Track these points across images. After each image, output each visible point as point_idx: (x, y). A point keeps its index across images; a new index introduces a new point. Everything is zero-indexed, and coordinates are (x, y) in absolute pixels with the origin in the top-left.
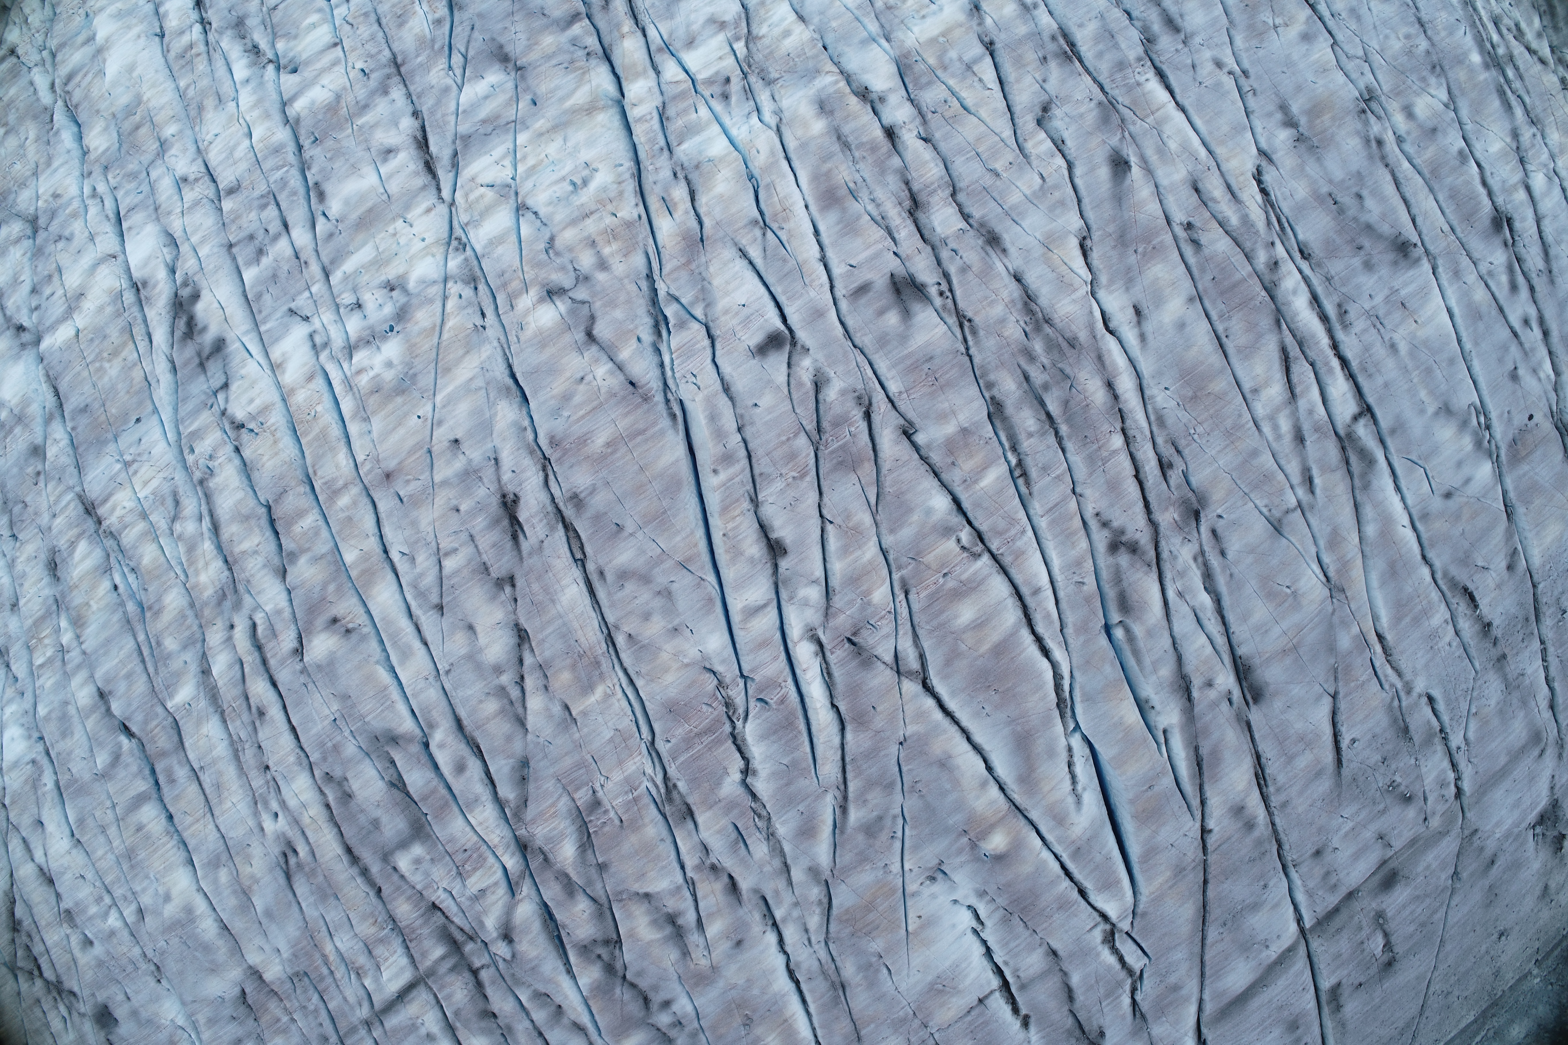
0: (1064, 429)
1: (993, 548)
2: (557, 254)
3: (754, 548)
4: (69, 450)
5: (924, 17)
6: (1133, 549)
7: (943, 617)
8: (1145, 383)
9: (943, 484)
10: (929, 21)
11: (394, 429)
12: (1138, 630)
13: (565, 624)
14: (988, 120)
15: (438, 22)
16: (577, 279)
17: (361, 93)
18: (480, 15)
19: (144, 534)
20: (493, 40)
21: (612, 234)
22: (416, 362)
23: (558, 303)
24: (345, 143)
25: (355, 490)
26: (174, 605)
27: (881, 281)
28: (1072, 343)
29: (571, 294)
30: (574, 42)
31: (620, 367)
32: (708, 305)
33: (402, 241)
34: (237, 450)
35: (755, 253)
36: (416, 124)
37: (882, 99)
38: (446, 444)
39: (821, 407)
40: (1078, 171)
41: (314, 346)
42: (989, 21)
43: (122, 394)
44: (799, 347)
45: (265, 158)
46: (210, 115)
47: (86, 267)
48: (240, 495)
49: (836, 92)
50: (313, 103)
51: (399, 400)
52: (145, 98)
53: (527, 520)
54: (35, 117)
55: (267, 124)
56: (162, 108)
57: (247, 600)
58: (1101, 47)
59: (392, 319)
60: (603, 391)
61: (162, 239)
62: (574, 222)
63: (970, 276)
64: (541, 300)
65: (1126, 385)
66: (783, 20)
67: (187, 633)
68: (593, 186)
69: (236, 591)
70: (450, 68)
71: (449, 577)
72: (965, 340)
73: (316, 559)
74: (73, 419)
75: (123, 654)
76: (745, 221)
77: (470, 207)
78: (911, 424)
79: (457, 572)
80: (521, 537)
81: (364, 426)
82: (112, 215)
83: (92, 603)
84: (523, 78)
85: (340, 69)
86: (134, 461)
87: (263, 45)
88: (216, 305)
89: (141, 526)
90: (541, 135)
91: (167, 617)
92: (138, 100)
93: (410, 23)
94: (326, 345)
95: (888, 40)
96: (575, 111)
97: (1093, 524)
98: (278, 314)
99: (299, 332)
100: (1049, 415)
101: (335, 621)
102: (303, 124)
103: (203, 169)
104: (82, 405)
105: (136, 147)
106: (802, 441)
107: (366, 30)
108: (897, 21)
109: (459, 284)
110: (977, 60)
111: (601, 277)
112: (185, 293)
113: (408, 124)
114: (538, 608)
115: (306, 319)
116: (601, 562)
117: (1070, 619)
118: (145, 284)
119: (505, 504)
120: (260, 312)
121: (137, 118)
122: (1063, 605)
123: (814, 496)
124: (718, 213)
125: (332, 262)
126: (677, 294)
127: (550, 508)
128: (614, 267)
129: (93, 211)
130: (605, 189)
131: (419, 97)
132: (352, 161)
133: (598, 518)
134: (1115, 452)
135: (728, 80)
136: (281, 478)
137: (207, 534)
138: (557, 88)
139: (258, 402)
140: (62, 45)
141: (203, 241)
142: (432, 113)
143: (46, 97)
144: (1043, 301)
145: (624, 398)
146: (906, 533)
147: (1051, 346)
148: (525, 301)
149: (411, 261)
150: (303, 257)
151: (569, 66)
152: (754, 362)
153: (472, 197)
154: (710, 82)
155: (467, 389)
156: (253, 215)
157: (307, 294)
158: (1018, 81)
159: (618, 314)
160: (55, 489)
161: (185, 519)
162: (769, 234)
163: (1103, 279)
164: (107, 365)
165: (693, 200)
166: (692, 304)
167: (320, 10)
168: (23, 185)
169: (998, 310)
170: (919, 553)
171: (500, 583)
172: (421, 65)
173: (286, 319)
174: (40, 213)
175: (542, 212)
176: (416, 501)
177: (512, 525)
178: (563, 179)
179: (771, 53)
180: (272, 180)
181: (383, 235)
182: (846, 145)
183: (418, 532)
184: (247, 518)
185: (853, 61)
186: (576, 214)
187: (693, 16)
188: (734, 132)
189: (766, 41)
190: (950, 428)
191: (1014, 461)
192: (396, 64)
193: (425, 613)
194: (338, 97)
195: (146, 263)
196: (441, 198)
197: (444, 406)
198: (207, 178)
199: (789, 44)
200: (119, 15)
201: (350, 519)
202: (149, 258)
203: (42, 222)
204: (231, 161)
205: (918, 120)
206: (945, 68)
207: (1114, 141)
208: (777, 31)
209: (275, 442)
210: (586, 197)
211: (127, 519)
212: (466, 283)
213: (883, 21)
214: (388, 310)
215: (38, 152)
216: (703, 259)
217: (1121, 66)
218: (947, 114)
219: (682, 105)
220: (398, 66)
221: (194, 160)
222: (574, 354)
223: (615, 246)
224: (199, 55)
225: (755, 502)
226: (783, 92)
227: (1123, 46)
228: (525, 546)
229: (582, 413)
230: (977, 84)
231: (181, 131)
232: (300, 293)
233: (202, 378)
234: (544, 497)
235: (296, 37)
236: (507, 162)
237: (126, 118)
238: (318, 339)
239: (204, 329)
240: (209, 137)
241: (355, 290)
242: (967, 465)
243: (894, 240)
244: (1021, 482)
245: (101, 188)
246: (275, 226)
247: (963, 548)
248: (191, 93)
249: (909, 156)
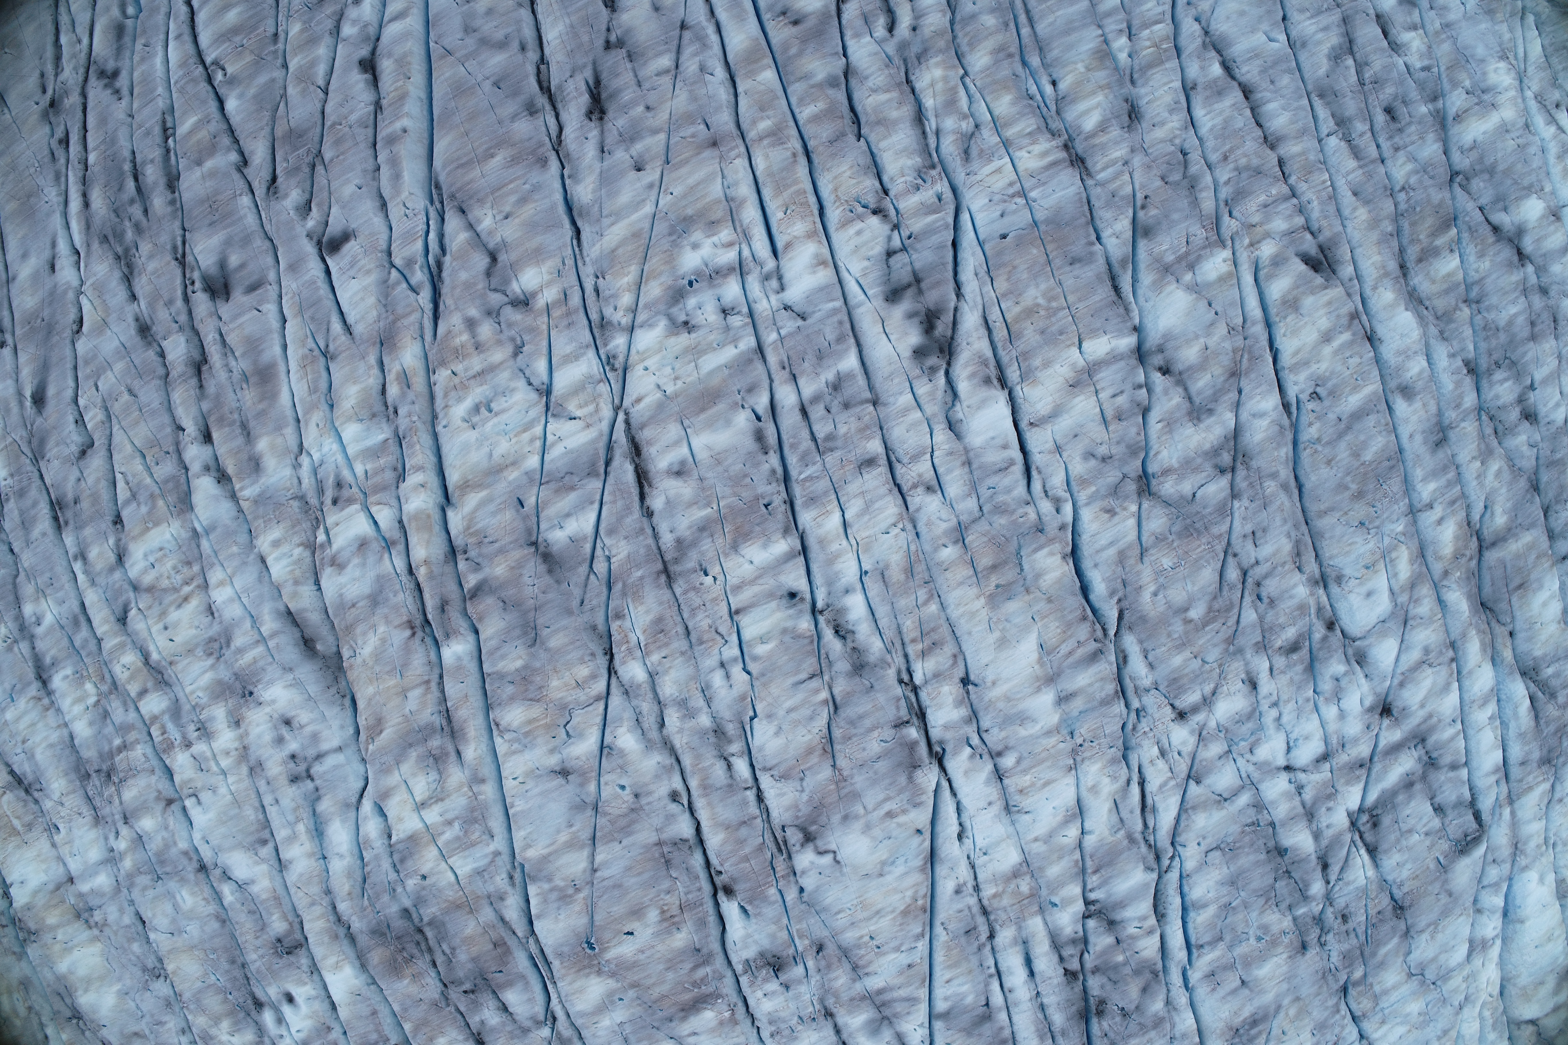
0: (127, 167)
1: (201, 68)
2: (513, 340)
3: (386, 66)
4: (1100, 225)
5: (161, 549)
6: (102, 74)
7: (250, 13)
8: (61, 207)
9: (227, 121)
10: (156, 544)
11: (698, 184)
12: (116, 12)
13: (566, 8)
14: (126, 442)
15: (619, 616)
16: (498, 314)
17: (706, 545)
18: (569, 612)
19: (1008, 124)
20: (558, 582)
21: (459, 354)
22: (667, 246)
23: (518, 290)
24: (728, 491)
25: (751, 135)
26: (979, 54)
27: (238, 296)
28: (105, 239)
29: (506, 299)
30: (478, 567)
31: (471, 226)
32: (385, 281)
33: (668, 370)
34: (886, 192)
35: (337, 326)
36: (648, 501)
37: (207, 468)
38: (648, 167)
39: (308, 188)
40: (70, 393)
41: (780, 278)
42: (111, 541)
43: (1023, 267)
44: (315, 239)
45: (826, 493)
46: (896, 560)
47: (1066, 416)
48: (883, 144)
49: (243, 479)
50: (765, 546)
51: (689, 211)
52: (982, 600)
53: (581, 94)
54: (1143, 619)
55: (821, 532)
56: (961, 584)
57: (891, 48)
58: (33, 512)
59: (688, 293)
60: (489, 205)
61: (963, 428)
62: (492, 369)
63: (166, 297)
64: (534, 294)
65: (75, 204)
66: (277, 559)
67: (968, 29)
68: (468, 403)
69: (905, 61)
70: (609, 559)
71: (669, 50)
72: (184, 243)
73: (806, 77)
74: (1092, 254)
75: (1051, 18)
76: (340, 358)
77: (595, 398)
78: (239, 170)
79: (659, 54)
80: (591, 83)
81: (731, 193)
82: (1034, 473)
83: (1083, 70)
84: (529, 532)
85: (733, 580)
86: (1013, 196)
87: (828, 634)
88: (892, 337)
89: (1010, 133)
90: (513, 464)
91: (990, 44)
92: (994, 600)
93: (649, 618)
94: (767, 278)
95: (194, 530)
96: (480, 486)
97: (125, 91)
98: (817, 316)
99: (795, 293)
100: (136, 179)
101: (796, 23)
102: (780, 526)
103: (909, 499)
104: (1077, 265)
105: (998, 543)
106: (328, 155)
107: (701, 622)
108: (184, 549)
109: (615, 322)
110: (127, 502)
111: (473, 312)
112: (933, 360)
113: (657, 502)
114: (589, 22)
115: (786, 308)
116: (520, 57)
117: (160, 18)
118: (987, 381)
119: (603, 112)
120: (840, 323)
121: (994, 580)
122: (163, 29)
123: (328, 110)
124: (362, 367)
125: (750, 361)
126: (410, 293)
127: (559, 106)
128: (460, 321)
129: (1057, 481)
130: (460, 400)
131: (642, 530)
132: (720, 469)
133: (515, 94)
134: (95, 149)
135: (335, 502)
136: (833, 155)
137: (930, 115)
138: (494, 514)
139: (852, 230)
140: (1105, 702)
141: (906, 411)
142: (628, 508)
143: (1130, 642)
144: (117, 274)
145: (471, 198)
146: (262, 79)
147: (119, 236)
148: (550, 295)
149: (661, 348)
150: (786, 374)
151: (482, 538)
152: (353, 226)
153: (591, 408)
154: (350, 501)
155: (618, 215)
156: (842, 429)
157: (783, 332)
158: (98, 480)
159: (463, 276)
160: (1121, 187)
161: (954, 132)
162: (322, 345)
163: (71, 295)
164: (1041, 301)
165: (384, 386)
166: (398, 283)
167: (755, 658)
168: (1160, 539)
169: (151, 266)
170: (257, 63)
171: (621, 43)
172: (638, 566)
173: (809, 309)
174: (1135, 497)
175: (521, 383)
176: (689, 118)
177: (599, 94)
178: (496, 414)
179: (293, 526)
180: (818, 466)
181: (688, 380)
182: (244, 426)
183: (690, 91)
184: (879, 123)
185: (224, 510)
186: (489, 377)
187: (357, 573)
188: (335, 447)
189: (296, 540)
190: (209, 164)
191: (170, 141)
192: (667, 574)
193: (699, 23)
194: (735, 547)
195: (983, 404)
196: (627, 414)
197: (644, 201)
198: (905, 489)
199: (276, 533)
200: (1023, 719)
201: (762, 109)
202: (979, 408)
203: (1131, 487)
204: (868, 497)
205: (181, 446)
206: (152, 496)
207: (39, 420)
208: (285, 548)
209: (836, 190)
210: (477, 393)
211: (1027, 141)
212: (610, 323)
213: (196, 551)
214: (691, 302)
215: (1138, 573)
216: (382, 324)
217: (21, 493)
218: (157, 449)
219: (377, 479)
220: (666, 571)
221: (918, 510)
222: (509, 240)
223: (457, 341)
224: (913, 641)
225: (378, 106)
226: (288, 484)
227: (16, 512)
228: (588, 74)
229: (511, 186)
230: (130, 478)
231: (936, 549)
232: (790, 335)
233: (918, 265)
234: (564, 116)
235: (785, 631)
236: (550, 438)
237: (1010, 584)
238: (774, 283)
239: (910, 316)
240: (895, 531)
241: (727, 328)
242: (203, 134)
243: (221, 335)
244: (169, 125)
245: (1046, 507)
246: (817, 412)
247: (223, 69)
248: (922, 594)
249: (194, 410)
